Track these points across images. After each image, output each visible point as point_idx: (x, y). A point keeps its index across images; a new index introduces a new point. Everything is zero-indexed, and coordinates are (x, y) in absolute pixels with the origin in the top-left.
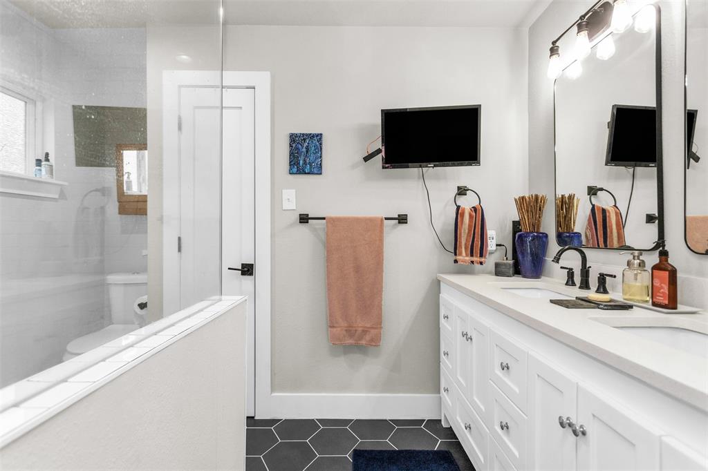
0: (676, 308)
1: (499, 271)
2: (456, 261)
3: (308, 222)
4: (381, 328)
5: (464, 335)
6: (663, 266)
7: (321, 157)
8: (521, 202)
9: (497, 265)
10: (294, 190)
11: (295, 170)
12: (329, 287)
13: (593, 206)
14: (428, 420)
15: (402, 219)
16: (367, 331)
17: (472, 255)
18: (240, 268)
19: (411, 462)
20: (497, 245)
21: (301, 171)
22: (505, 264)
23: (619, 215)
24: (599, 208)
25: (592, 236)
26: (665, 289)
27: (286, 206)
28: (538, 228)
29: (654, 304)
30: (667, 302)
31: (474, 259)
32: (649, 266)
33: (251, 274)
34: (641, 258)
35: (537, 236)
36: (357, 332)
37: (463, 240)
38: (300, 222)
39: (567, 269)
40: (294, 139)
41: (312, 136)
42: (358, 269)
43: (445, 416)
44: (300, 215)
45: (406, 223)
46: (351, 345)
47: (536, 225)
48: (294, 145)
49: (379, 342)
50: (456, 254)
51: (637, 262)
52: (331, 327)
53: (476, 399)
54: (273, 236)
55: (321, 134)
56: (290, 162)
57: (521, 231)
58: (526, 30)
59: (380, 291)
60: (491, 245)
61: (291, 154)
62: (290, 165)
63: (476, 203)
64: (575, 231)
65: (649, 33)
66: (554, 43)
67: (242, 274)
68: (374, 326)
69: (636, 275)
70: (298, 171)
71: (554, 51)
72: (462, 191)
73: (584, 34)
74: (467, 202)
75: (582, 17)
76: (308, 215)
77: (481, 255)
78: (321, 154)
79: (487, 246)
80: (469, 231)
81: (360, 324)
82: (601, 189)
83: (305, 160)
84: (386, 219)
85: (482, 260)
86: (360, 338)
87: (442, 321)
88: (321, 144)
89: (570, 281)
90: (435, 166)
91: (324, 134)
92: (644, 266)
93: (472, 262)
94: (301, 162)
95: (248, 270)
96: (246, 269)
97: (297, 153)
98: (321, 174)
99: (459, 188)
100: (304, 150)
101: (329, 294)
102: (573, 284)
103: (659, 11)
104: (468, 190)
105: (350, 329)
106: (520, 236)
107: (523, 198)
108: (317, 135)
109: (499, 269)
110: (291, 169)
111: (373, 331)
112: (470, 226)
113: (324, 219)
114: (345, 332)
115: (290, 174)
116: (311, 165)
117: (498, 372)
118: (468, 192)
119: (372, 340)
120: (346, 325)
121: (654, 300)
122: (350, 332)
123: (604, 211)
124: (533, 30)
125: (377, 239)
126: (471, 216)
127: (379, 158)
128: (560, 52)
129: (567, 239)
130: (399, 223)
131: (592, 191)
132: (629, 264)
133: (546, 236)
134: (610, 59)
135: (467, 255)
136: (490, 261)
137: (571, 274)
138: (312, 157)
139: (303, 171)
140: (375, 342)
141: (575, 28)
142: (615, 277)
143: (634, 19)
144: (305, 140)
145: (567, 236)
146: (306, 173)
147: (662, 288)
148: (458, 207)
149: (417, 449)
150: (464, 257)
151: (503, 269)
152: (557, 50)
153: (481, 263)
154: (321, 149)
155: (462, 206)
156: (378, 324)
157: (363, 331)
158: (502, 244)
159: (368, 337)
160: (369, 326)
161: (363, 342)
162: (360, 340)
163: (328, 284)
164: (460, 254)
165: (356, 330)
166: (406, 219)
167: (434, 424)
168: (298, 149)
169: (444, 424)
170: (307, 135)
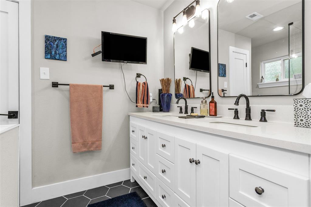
0: (216, 116)
1: (154, 110)
2: (137, 106)
3: (58, 87)
4: (101, 141)
5: (144, 137)
6: (213, 102)
7: (66, 51)
8: (162, 81)
9: (153, 107)
10: (48, 69)
11: (49, 56)
12: (72, 121)
13: (186, 84)
14: (124, 181)
15: (112, 87)
16: (94, 143)
17: (143, 104)
18: (8, 114)
19: (119, 201)
20: (153, 99)
21: (53, 58)
22: (156, 107)
23: (193, 88)
24: (187, 85)
25: (186, 95)
26: (214, 110)
27: (42, 77)
28: (169, 92)
29: (210, 115)
30: (214, 114)
31: (144, 105)
32: (208, 102)
33: (16, 117)
34: (206, 100)
35: (168, 95)
36: (89, 144)
37: (140, 96)
38: (53, 87)
39: (180, 107)
40: (48, 39)
41: (60, 39)
42: (88, 112)
43: (133, 177)
44: (52, 82)
45: (114, 89)
46: (85, 152)
47: (168, 90)
48: (48, 42)
49: (101, 148)
50: (137, 103)
51: (204, 101)
52: (73, 143)
53: (149, 164)
54: (33, 94)
55: (66, 39)
56: (45, 52)
57: (162, 93)
58: (162, 12)
59: (101, 122)
60: (151, 100)
61: (46, 47)
62: (46, 53)
63: (145, 81)
64: (181, 93)
65: (207, 19)
66: (174, 18)
67: (9, 118)
68: (98, 140)
69: (204, 106)
70: (51, 57)
71: (174, 21)
72: (138, 76)
73: (185, 16)
74: (141, 80)
75: (185, 9)
76: (58, 83)
77: (147, 103)
78: (66, 50)
79: (149, 100)
80: (142, 92)
81: (90, 139)
82: (188, 78)
83: (55, 52)
84: (104, 86)
85: (148, 105)
86: (90, 147)
87: (131, 133)
88: (66, 44)
89: (181, 112)
90: (127, 63)
91: (67, 39)
92: (206, 103)
93: (144, 106)
94: (53, 53)
95: (14, 115)
96: (12, 114)
97: (50, 47)
98: (66, 61)
99: (137, 74)
100: (55, 46)
101: (71, 126)
102: (182, 113)
103: (209, 12)
104: (141, 75)
105: (85, 143)
106: (162, 95)
107: (163, 79)
108: (64, 39)
109: (154, 109)
110: (46, 56)
111: (97, 143)
112: (142, 90)
113: (68, 85)
114: (81, 145)
115: (45, 58)
116: (60, 55)
117: (161, 149)
118: (141, 76)
119: (97, 147)
120: (82, 141)
121: (210, 114)
122: (84, 144)
123: (189, 86)
124: (166, 12)
125: (99, 96)
126: (143, 86)
127: (100, 55)
128: (176, 22)
129: (179, 96)
130: (110, 89)
131: (185, 79)
132: (202, 102)
133: (172, 95)
134: (193, 27)
135: (141, 104)
136: (151, 106)
137: (181, 109)
138: (60, 51)
139: (55, 58)
140: (99, 148)
141: (182, 13)
142: (197, 108)
143: (202, 13)
144: (55, 40)
145: (178, 95)
146: (56, 59)
147: (213, 109)
148: (138, 82)
149: (121, 195)
150: (140, 104)
151: (156, 109)
152: (175, 21)
153: (147, 107)
154: (66, 47)
155: (139, 82)
156: (100, 139)
157: (92, 143)
158: (155, 99)
159: (94, 146)
160: (95, 140)
161: (92, 149)
162: (90, 148)
163: (71, 120)
164: (139, 103)
165: (88, 143)
166: (114, 87)
167: (127, 182)
168: (51, 45)
169: (132, 181)
170: (57, 38)
